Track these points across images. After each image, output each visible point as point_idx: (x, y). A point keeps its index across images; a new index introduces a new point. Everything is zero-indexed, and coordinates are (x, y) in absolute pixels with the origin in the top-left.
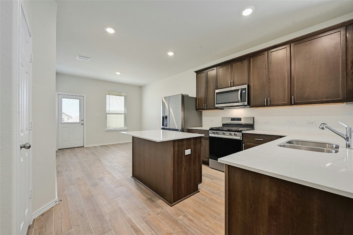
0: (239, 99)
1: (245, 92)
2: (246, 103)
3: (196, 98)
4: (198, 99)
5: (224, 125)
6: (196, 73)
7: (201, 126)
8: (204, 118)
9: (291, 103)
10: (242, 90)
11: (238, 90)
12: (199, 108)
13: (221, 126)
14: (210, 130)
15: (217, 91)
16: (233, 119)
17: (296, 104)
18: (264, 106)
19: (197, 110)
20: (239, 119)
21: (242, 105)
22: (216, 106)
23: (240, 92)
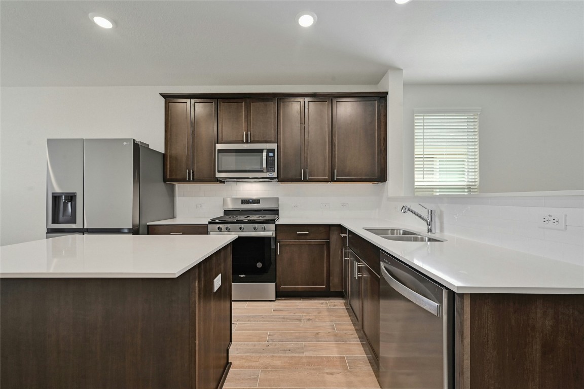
0: (265, 165)
1: (272, 155)
2: (275, 175)
3: (164, 156)
4: (171, 157)
5: (227, 212)
6: (164, 99)
7: (174, 217)
8: (180, 201)
9: (332, 178)
10: (269, 151)
11: (261, 151)
12: (174, 177)
13: (222, 214)
14: (210, 223)
15: (219, 146)
16: (245, 201)
17: (338, 180)
18: (300, 181)
19: (165, 180)
20: (257, 201)
21: (268, 176)
22: (218, 175)
23: (265, 154)
